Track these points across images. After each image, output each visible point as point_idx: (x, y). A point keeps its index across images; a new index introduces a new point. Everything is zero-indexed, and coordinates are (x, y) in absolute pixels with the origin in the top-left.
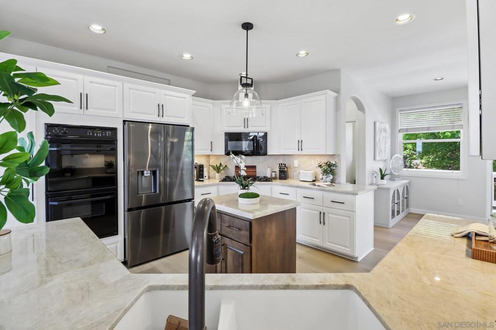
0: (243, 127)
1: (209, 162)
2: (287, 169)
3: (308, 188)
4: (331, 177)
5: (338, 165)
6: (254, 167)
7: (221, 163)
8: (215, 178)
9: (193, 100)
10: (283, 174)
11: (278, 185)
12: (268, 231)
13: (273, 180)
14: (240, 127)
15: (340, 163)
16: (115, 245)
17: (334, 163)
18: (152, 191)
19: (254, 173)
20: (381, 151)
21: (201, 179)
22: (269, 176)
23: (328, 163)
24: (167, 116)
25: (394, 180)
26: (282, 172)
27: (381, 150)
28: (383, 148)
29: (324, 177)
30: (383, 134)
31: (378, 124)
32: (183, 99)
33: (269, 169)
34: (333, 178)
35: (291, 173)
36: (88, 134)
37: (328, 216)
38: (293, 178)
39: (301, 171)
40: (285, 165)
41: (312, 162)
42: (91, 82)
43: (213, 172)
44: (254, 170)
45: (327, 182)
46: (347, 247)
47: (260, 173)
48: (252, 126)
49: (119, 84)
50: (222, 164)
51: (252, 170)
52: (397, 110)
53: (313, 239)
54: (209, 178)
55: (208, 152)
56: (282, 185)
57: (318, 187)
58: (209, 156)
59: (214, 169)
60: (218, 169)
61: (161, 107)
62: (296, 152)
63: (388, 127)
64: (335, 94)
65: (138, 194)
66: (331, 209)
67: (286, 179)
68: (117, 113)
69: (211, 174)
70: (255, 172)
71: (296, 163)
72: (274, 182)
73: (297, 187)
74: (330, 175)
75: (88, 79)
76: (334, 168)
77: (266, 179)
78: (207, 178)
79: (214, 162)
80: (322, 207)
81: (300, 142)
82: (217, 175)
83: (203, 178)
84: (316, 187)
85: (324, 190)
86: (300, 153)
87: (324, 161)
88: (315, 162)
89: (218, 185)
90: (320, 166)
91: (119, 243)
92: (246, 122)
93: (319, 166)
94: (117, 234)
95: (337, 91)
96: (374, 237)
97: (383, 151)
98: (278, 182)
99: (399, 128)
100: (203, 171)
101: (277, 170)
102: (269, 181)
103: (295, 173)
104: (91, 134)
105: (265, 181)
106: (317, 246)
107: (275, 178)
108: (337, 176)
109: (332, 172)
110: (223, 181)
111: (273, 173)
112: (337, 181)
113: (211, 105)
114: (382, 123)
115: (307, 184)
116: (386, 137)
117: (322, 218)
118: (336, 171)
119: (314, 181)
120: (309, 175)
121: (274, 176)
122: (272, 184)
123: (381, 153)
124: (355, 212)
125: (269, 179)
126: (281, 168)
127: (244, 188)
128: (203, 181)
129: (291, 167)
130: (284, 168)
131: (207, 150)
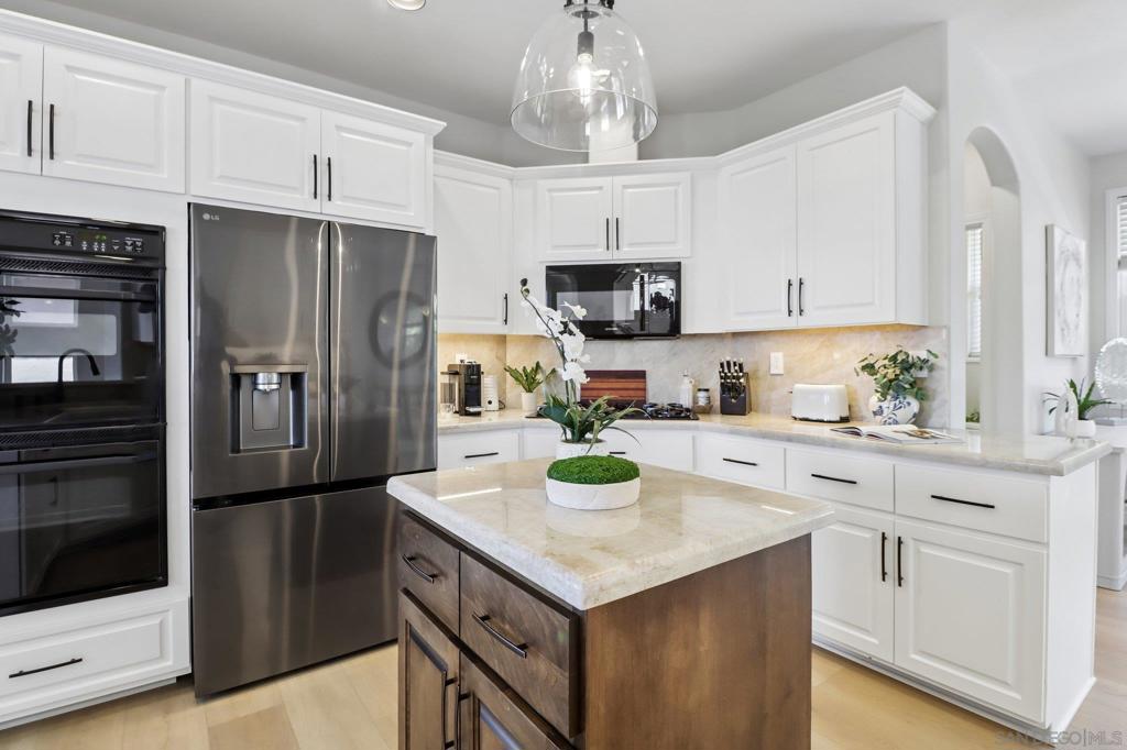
0: (601, 249)
1: (502, 359)
2: (747, 380)
3: (833, 445)
4: (915, 406)
5: (939, 362)
6: (641, 375)
7: (538, 364)
8: (518, 407)
9: (436, 161)
10: (735, 397)
11: (721, 431)
12: (675, 657)
13: (699, 416)
14: (595, 246)
15: (948, 356)
16: (157, 621)
17: (924, 355)
18: (288, 440)
19: (640, 393)
20: (1068, 326)
21: (472, 410)
22: (686, 402)
23: (900, 358)
24: (345, 198)
25: (1111, 424)
26: (729, 390)
27: (1065, 321)
28: (1071, 317)
29: (888, 405)
30: (1072, 270)
31: (1058, 234)
32: (404, 148)
33: (686, 380)
34: (921, 410)
35: (759, 392)
36: (57, 242)
37: (919, 552)
38: (767, 412)
39: (798, 386)
40: (741, 366)
41: (837, 356)
42: (69, 68)
43: (514, 391)
44: (641, 386)
45: (896, 423)
46: (1005, 684)
47: (657, 394)
48: (631, 245)
49: (175, 82)
50: (541, 364)
51: (633, 385)
52: (1112, 195)
53: (852, 632)
54: (502, 406)
55: (497, 328)
56: (733, 432)
57: (874, 442)
58: (502, 340)
59: (517, 379)
60: (529, 381)
61: (323, 168)
62: (780, 321)
63: (1083, 246)
64: (926, 110)
65: (238, 451)
66: (930, 527)
67: (744, 414)
68: (166, 176)
69: (509, 395)
70: (644, 389)
71: (777, 359)
72: (703, 422)
73: (789, 439)
74: (910, 399)
75: (59, 56)
76: (924, 374)
77: (678, 413)
78: (495, 405)
79: (519, 359)
80: (890, 518)
81: (796, 287)
82: (526, 398)
83: (479, 404)
84: (863, 440)
85: (899, 453)
86: (794, 322)
87: (880, 349)
88: (849, 355)
89: (523, 427)
90: (869, 368)
91: (170, 613)
92: (613, 230)
93: (864, 368)
94: (165, 583)
95: (937, 100)
96: (1097, 629)
97: (1072, 327)
98: (718, 421)
99: (1119, 256)
100: (478, 383)
101: (714, 384)
102: (687, 418)
103: (774, 395)
104: (68, 243)
105: (672, 418)
106: (869, 660)
107: (707, 411)
108: (935, 404)
109: (919, 391)
110: (539, 415)
111: (702, 395)
112: (934, 420)
113: (505, 184)
114: (1068, 233)
115: (825, 431)
116: (1078, 280)
117: (892, 559)
118: (930, 385)
119: (844, 420)
120: (826, 399)
121: (702, 402)
122: (696, 428)
123: (1065, 332)
124: (1047, 545)
125: (688, 410)
126: (726, 377)
127: (579, 438)
128: (478, 414)
129: (761, 373)
130: (738, 378)
131: (493, 319)
